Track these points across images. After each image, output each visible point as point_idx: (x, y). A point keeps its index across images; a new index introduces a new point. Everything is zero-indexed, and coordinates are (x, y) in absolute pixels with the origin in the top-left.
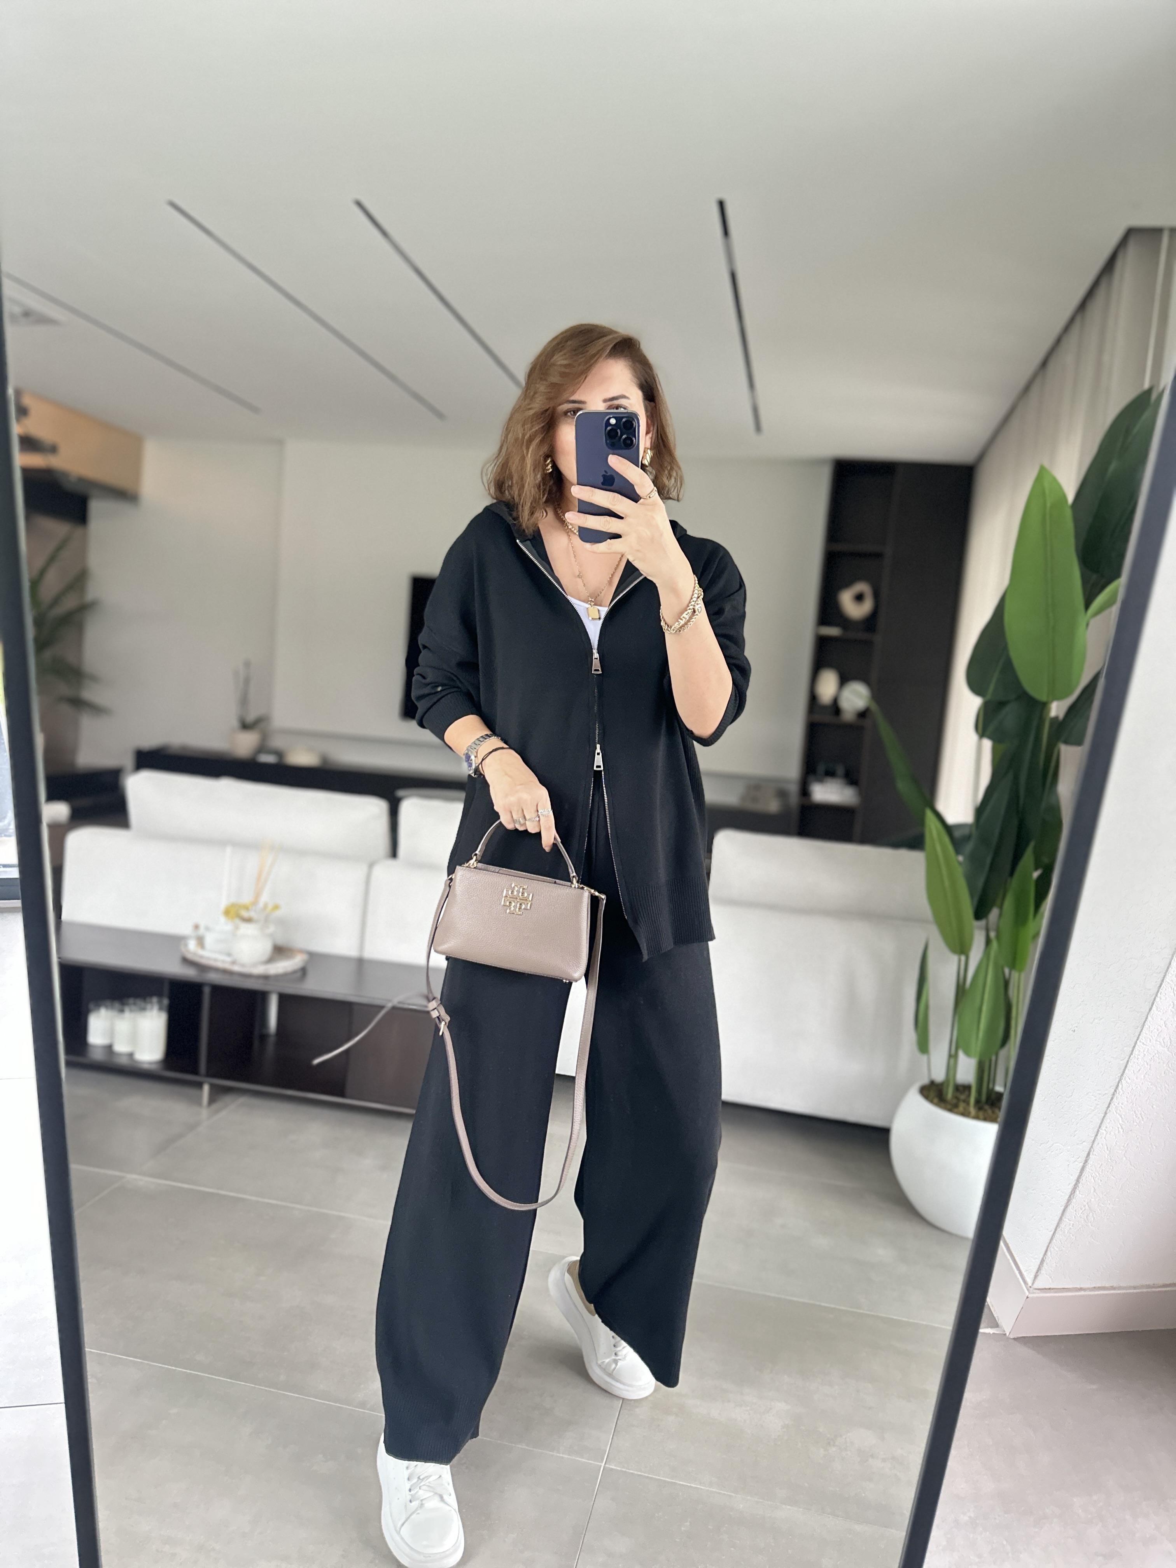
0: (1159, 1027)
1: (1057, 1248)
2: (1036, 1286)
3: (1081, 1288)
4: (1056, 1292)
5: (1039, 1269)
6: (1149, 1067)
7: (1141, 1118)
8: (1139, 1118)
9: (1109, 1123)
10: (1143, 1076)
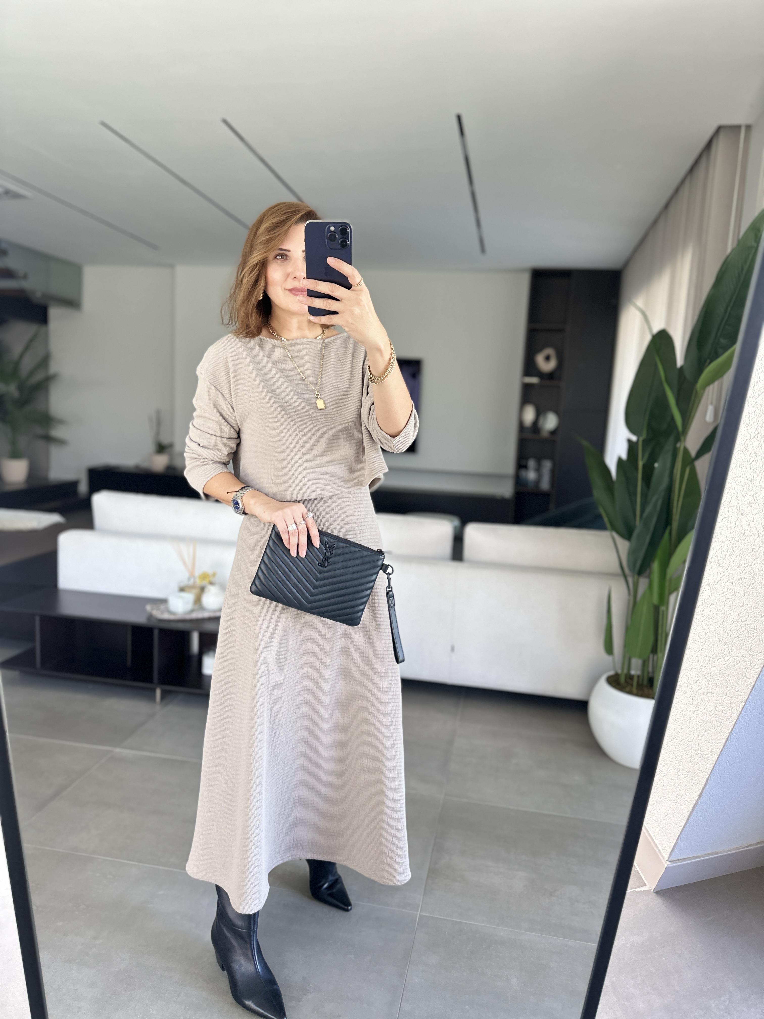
0: (756, 701)
1: (685, 835)
2: (670, 860)
3: (697, 856)
4: (682, 862)
5: (673, 849)
6: (747, 725)
7: (740, 755)
8: (739, 755)
9: (721, 761)
10: (743, 731)
